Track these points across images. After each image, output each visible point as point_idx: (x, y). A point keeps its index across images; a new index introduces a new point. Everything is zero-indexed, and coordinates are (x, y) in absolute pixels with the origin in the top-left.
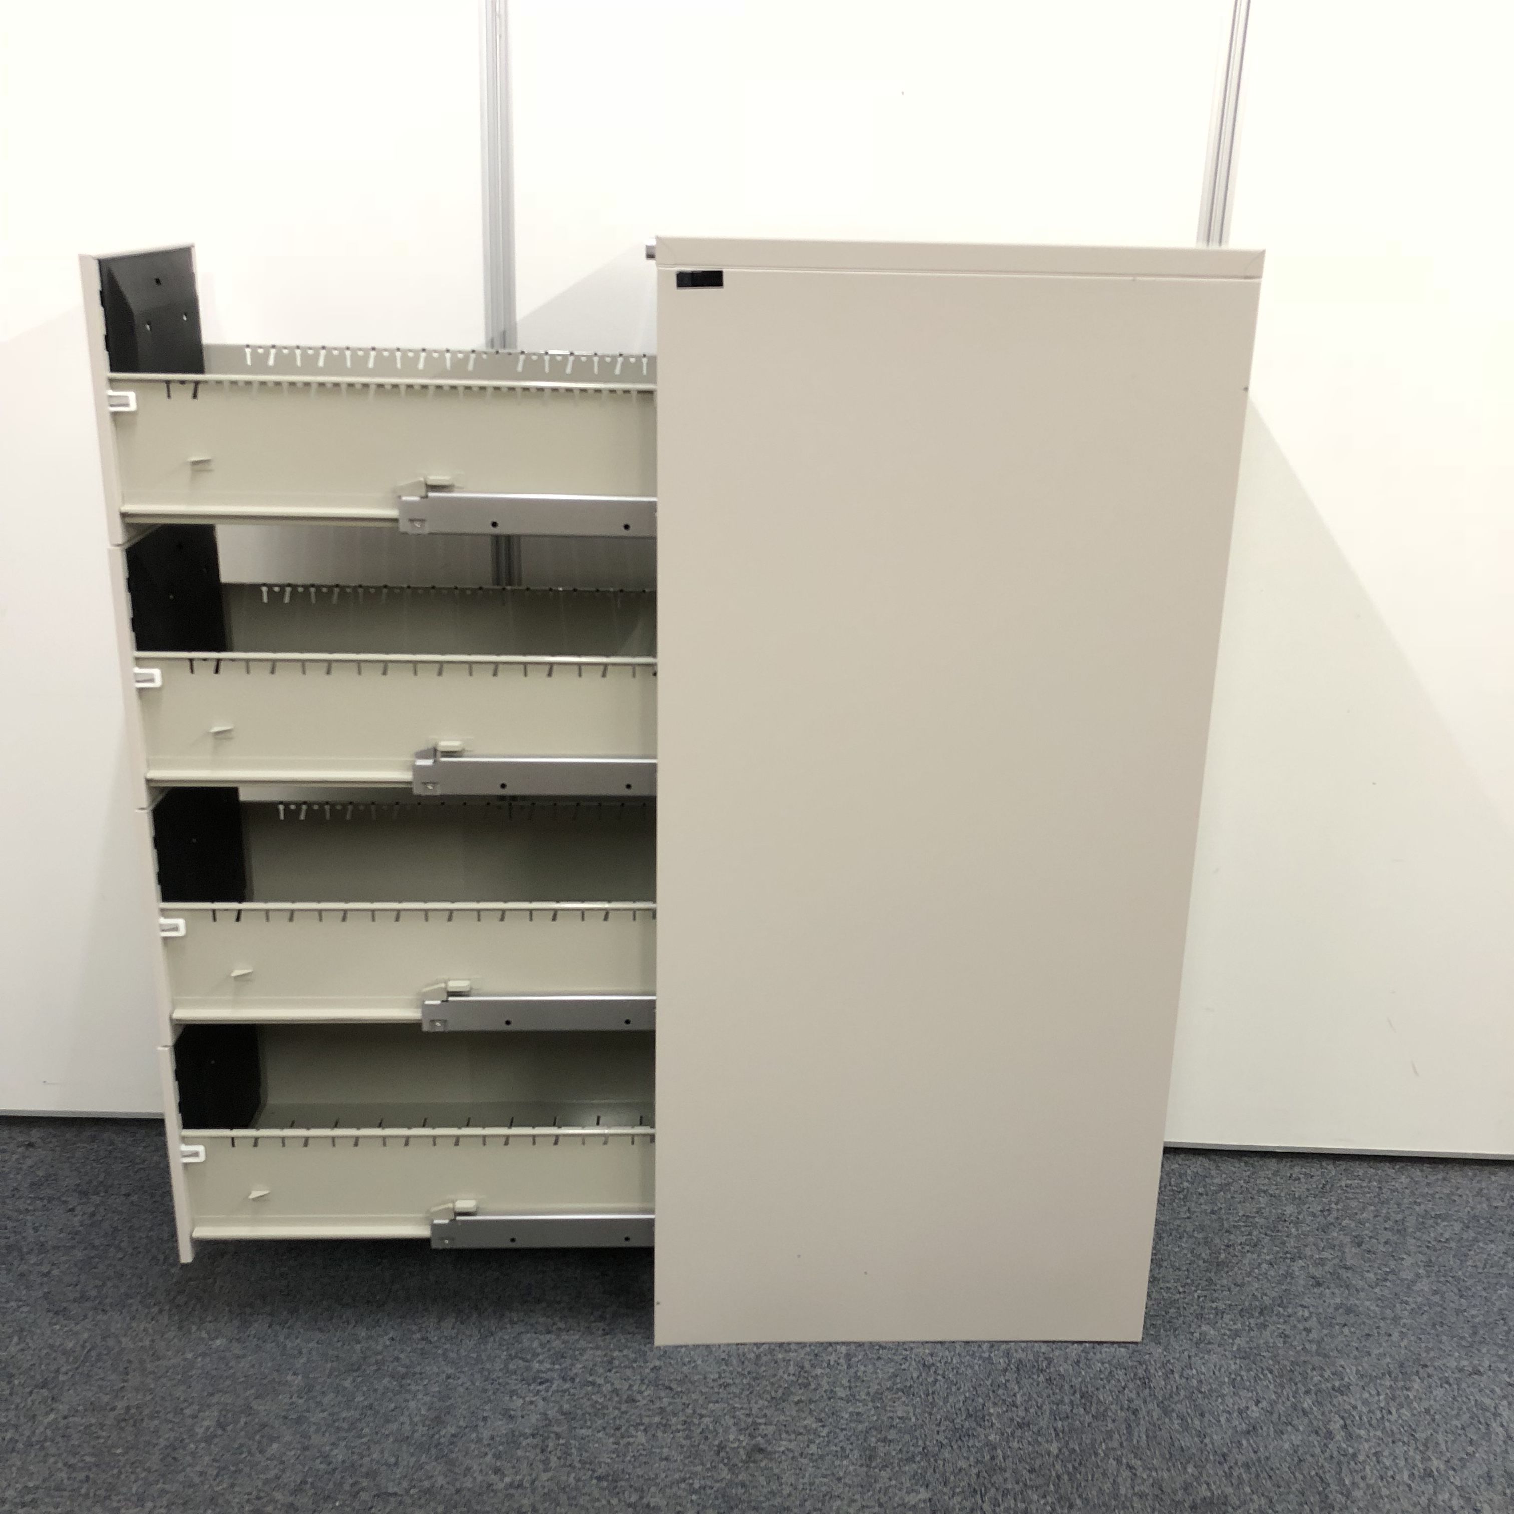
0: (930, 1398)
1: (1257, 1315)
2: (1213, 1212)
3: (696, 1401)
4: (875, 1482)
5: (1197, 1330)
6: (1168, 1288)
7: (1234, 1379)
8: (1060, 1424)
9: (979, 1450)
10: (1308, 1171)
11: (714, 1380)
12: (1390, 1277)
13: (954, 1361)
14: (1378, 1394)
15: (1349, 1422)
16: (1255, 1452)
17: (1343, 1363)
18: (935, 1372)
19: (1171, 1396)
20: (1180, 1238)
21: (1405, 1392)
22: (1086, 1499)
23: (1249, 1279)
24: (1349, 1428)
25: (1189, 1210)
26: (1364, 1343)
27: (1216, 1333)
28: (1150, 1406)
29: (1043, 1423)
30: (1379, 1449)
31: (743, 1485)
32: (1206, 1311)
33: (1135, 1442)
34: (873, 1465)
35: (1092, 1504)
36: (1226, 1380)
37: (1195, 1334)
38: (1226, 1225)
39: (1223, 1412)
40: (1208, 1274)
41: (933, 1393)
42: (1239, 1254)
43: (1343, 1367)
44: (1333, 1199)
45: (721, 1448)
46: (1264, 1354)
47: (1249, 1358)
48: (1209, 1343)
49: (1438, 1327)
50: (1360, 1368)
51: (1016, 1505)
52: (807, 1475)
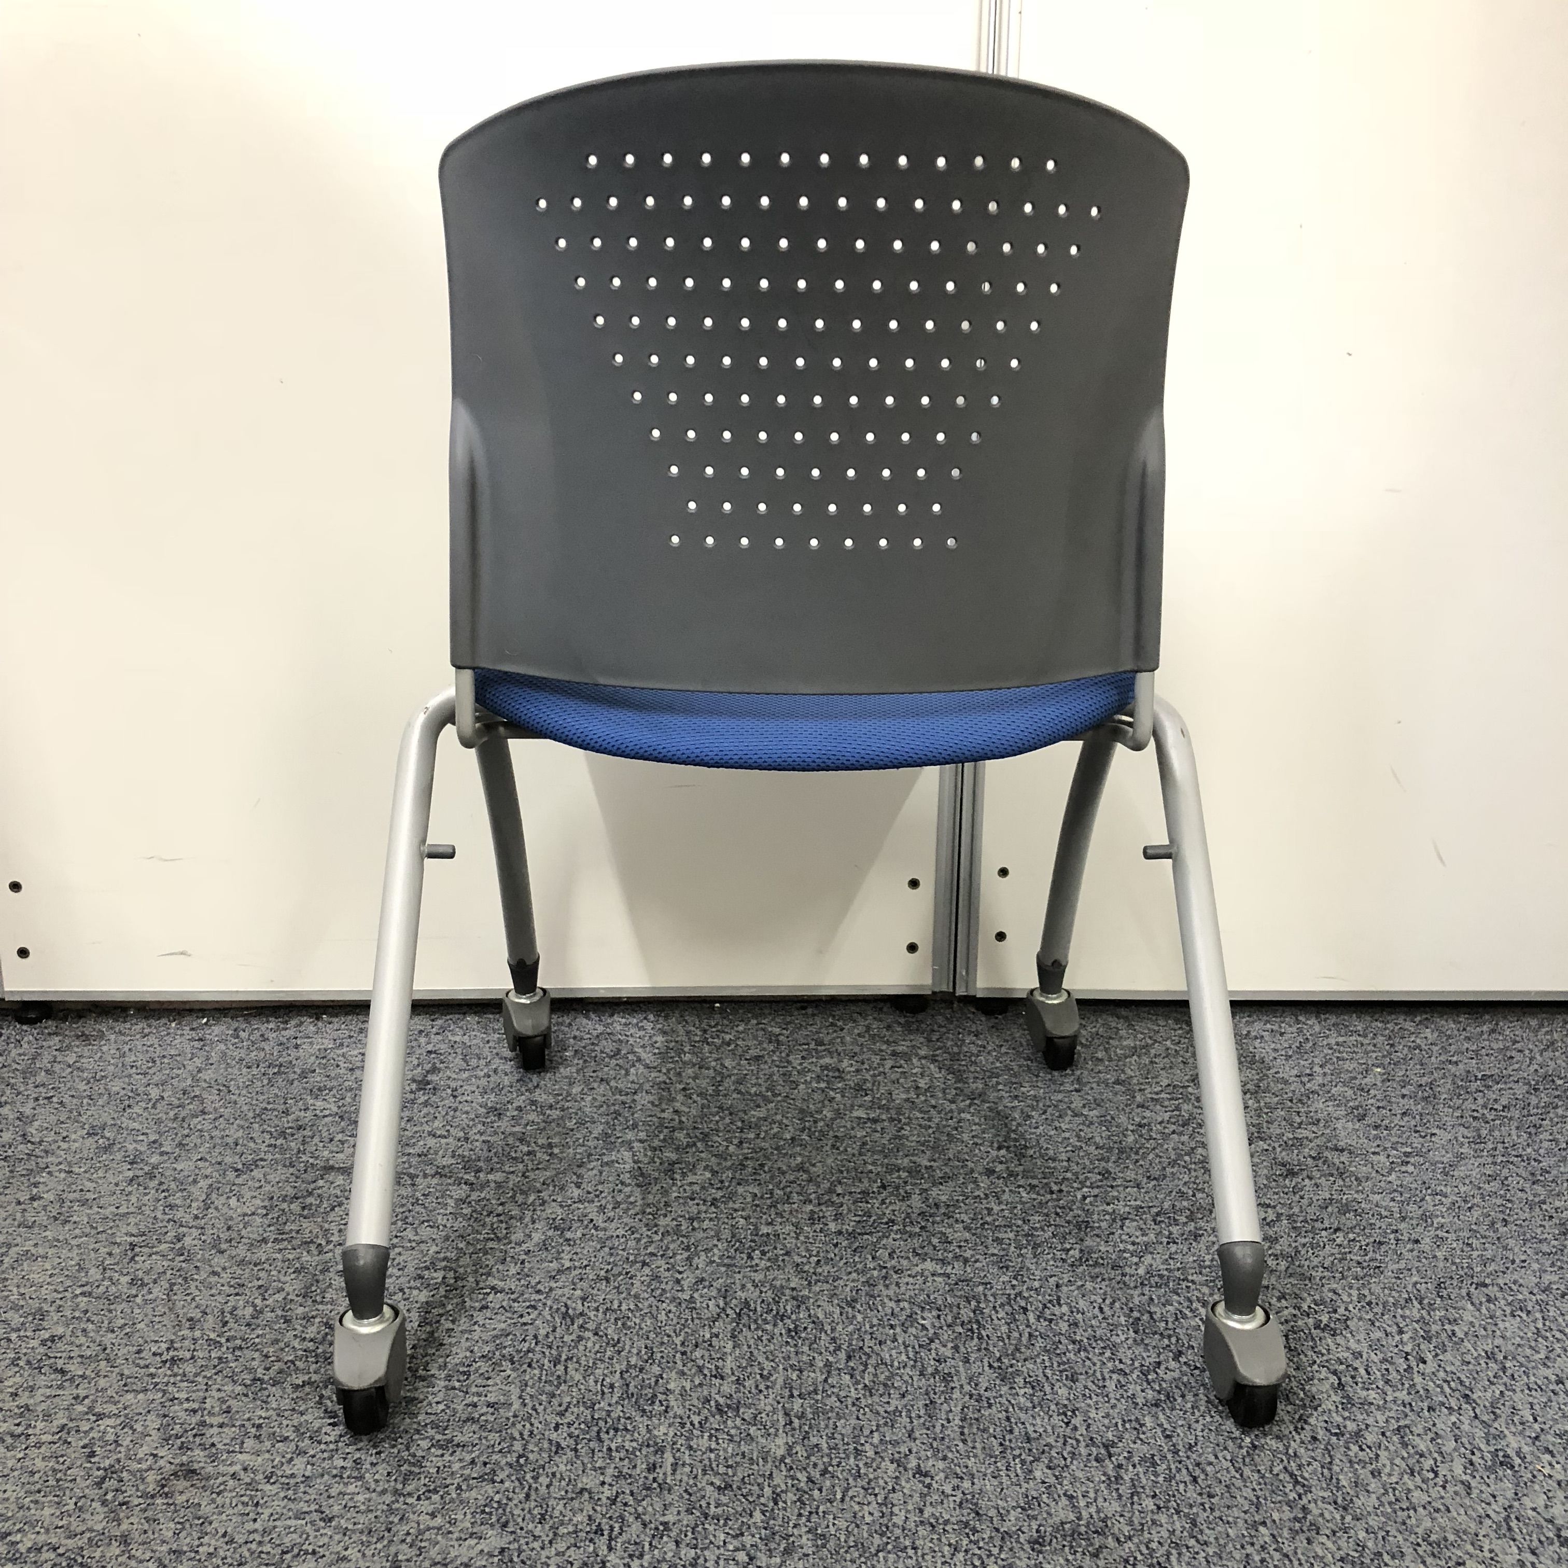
0: (561, 1367)
1: (1185, 1220)
2: (1118, 1082)
3: (104, 1390)
4: (401, 1519)
5: (1078, 1246)
6: (1033, 1187)
7: (1139, 1319)
8: (797, 1404)
9: (630, 1454)
10: (1275, 1028)
11: (154, 1354)
12: (1412, 1160)
13: (624, 1307)
14: (1401, 1332)
15: (1346, 1379)
16: (1168, 1437)
17: (1335, 1286)
18: (581, 1326)
19: (1018, 1350)
20: (1060, 1116)
21: (1447, 1327)
22: (823, 1536)
23: (1175, 1170)
24: (1347, 1388)
25: (1079, 1080)
26: (1371, 1255)
27: (1110, 1249)
28: (975, 1368)
29: (765, 1403)
30: (1402, 1423)
31: (125, 1540)
32: (1095, 1217)
33: (938, 1429)
34: (409, 1489)
35: (831, 1545)
36: (1122, 1319)
37: (1071, 1252)
38: (1139, 1098)
39: (1112, 1372)
40: (1103, 1164)
41: (569, 1359)
42: (1158, 1137)
43: (1335, 1293)
44: (1316, 1060)
45: (110, 1471)
46: (1195, 1277)
47: (1167, 1285)
48: (1096, 1264)
49: (1498, 1225)
50: (1366, 1292)
51: (676, 1554)
52: (265, 1516)
